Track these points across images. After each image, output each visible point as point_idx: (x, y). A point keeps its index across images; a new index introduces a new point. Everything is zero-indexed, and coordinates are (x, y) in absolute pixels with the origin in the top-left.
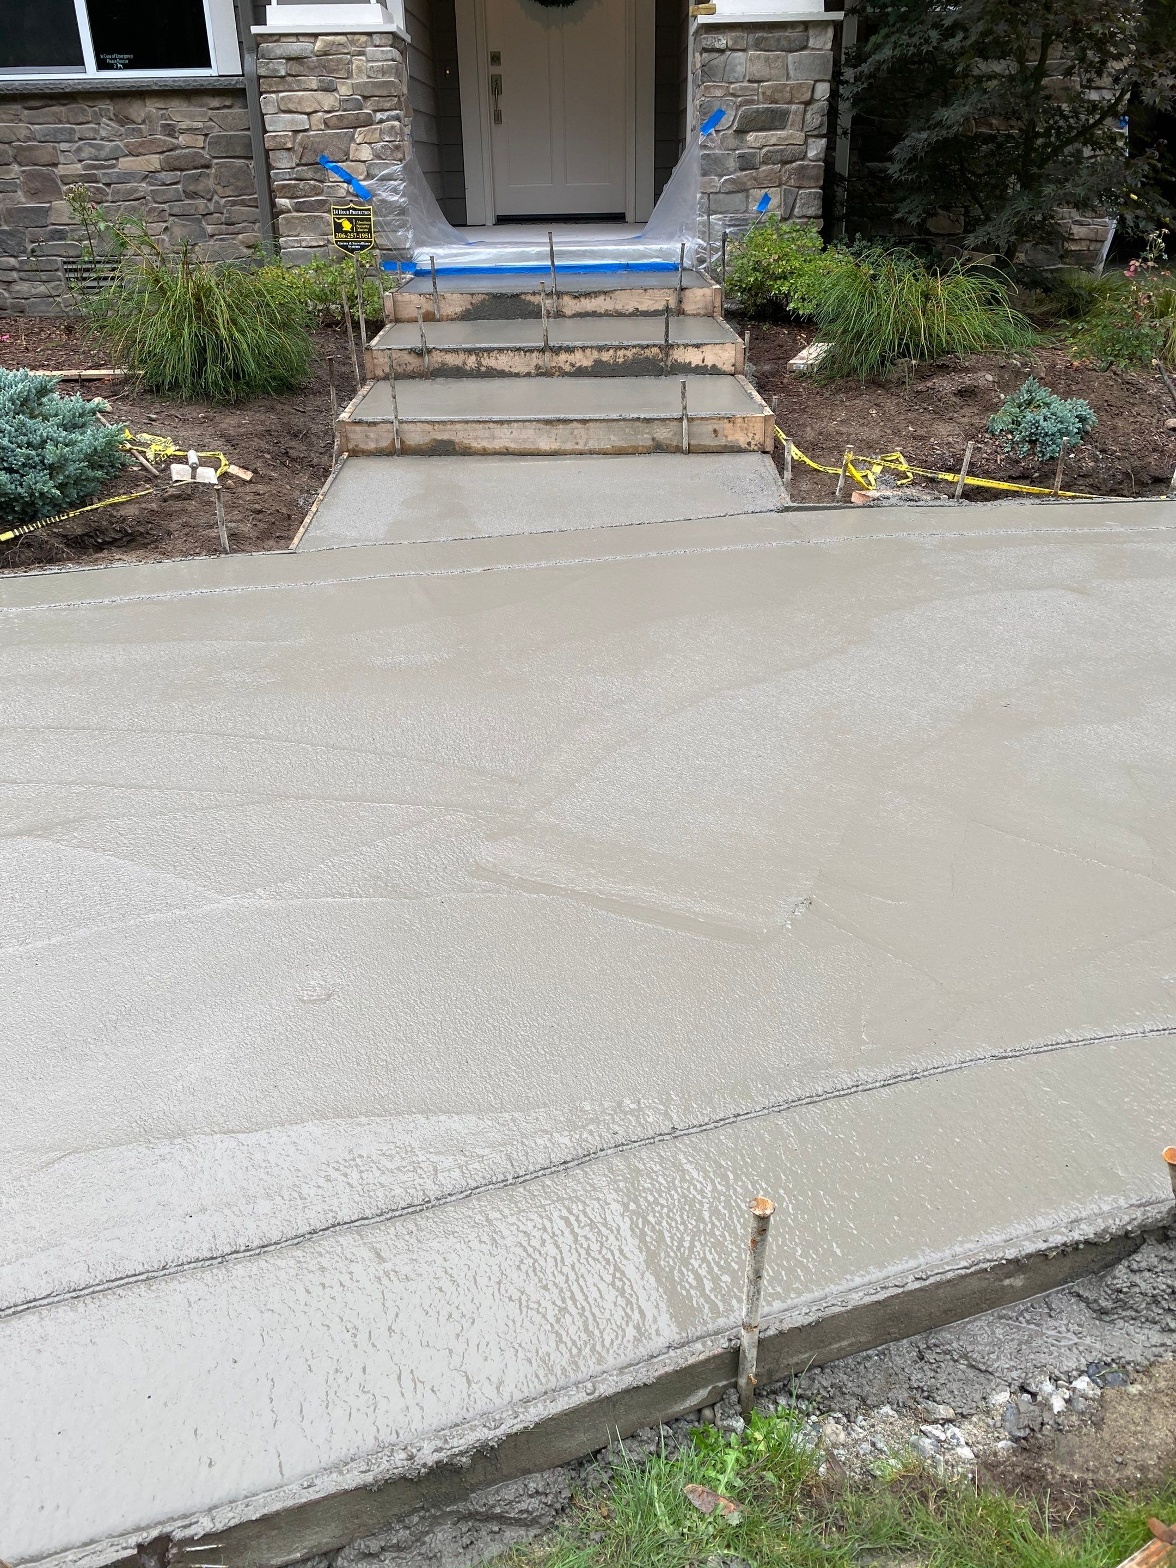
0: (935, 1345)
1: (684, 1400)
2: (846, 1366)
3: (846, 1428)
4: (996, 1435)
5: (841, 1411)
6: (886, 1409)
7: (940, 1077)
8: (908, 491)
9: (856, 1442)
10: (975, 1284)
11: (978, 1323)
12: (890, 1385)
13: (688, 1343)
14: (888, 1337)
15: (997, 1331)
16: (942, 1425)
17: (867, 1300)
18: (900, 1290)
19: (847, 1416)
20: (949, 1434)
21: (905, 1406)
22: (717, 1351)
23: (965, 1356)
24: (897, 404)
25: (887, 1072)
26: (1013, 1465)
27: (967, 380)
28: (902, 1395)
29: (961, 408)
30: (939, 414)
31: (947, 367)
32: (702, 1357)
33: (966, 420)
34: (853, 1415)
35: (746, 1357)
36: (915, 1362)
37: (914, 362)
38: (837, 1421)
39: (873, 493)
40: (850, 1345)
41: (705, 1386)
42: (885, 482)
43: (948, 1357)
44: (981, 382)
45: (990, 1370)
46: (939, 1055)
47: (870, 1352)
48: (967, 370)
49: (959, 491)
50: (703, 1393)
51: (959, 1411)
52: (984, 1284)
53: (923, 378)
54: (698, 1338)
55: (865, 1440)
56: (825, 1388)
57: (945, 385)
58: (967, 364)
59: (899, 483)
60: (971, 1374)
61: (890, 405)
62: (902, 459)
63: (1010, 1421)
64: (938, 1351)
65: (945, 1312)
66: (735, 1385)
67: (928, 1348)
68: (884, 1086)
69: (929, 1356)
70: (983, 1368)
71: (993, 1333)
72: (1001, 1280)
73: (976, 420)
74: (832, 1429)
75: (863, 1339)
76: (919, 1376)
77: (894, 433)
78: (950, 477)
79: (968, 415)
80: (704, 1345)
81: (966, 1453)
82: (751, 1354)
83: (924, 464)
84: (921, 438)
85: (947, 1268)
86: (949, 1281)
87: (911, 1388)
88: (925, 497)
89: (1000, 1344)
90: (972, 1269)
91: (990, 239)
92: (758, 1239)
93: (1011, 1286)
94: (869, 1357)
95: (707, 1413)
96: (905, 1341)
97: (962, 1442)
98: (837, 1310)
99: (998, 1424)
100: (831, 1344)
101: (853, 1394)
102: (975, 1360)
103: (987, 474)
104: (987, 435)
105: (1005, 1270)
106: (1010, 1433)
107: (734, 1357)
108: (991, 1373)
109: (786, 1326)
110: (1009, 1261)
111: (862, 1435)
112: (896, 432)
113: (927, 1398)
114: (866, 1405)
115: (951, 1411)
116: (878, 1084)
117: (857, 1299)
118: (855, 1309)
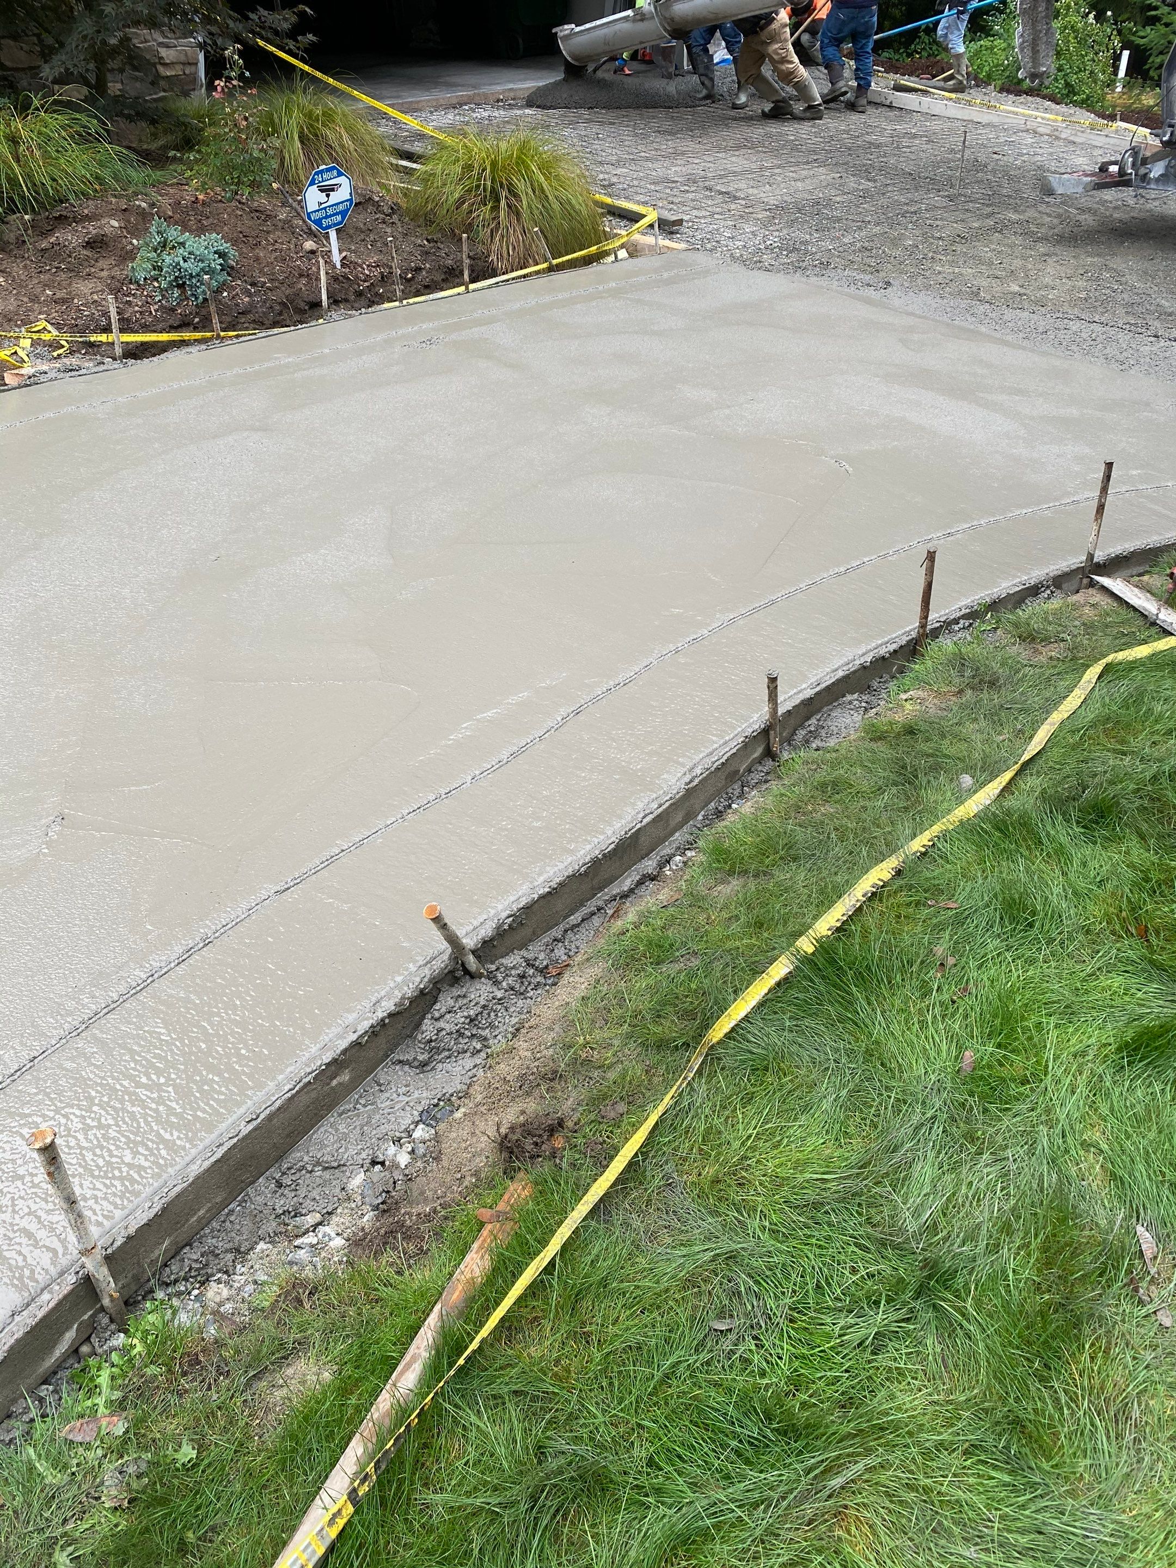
0: (289, 1169)
1: (51, 1353)
2: (212, 1231)
3: (227, 1283)
4: (360, 1212)
5: (219, 1271)
6: (262, 1246)
7: (230, 932)
8: (66, 361)
9: (239, 1289)
10: (305, 1099)
11: (322, 1129)
12: (258, 1225)
13: (33, 1300)
14: (243, 1184)
15: (340, 1127)
16: (314, 1231)
17: (207, 1164)
18: (235, 1140)
19: (226, 1272)
20: (320, 1236)
21: (276, 1234)
22: (66, 1289)
23: (318, 1163)
24: (25, 267)
25: (179, 950)
26: (378, 1230)
27: (92, 229)
28: (271, 1226)
29: (96, 261)
30: (75, 271)
31: (66, 217)
32: (52, 1305)
33: (104, 274)
34: (231, 1269)
35: (97, 1280)
36: (275, 1192)
37: (27, 217)
38: (219, 1281)
39: (27, 370)
40: (207, 1212)
41: (68, 1328)
42: (38, 356)
43: (304, 1172)
44: (107, 230)
45: (342, 1163)
46: (225, 912)
47: (231, 1207)
48: (88, 218)
49: (118, 351)
50: (70, 1335)
51: (325, 1211)
52: (314, 1095)
53: (45, 234)
54: (42, 1290)
55: (247, 1282)
56: (196, 1261)
57: (70, 237)
58: (86, 211)
59: (55, 354)
60: (327, 1175)
61: (18, 270)
62: (49, 327)
63: (369, 1195)
64: (293, 1171)
65: (288, 1136)
66: (102, 1309)
67: (284, 1174)
68: (179, 963)
69: (287, 1180)
70: (336, 1164)
71: (337, 1130)
72: (328, 1084)
73: (116, 272)
74: (216, 1292)
75: (218, 1199)
76: (282, 1202)
77: (32, 300)
78: (103, 338)
79: (105, 267)
80: (51, 1292)
81: (339, 1242)
82: (102, 1275)
83: (74, 329)
84: (64, 301)
85: (274, 1099)
86: (279, 1109)
87: (278, 1216)
88: (87, 364)
89: (345, 1137)
90: (297, 1088)
91: (67, 69)
92: (52, 1169)
93: (340, 1084)
94: (232, 1211)
95: (85, 1349)
96: (260, 1180)
97: (333, 1235)
98: (178, 1189)
99: (360, 1203)
100: (187, 1220)
101: (227, 1251)
102: (327, 1162)
103: (146, 328)
104: (132, 287)
105: (329, 1074)
106: (371, 1205)
107: (87, 1286)
108: (344, 1165)
109: (132, 1230)
110: (328, 1065)
111: (242, 1282)
112: (34, 299)
113: (295, 1216)
114: (240, 1253)
115: (318, 1215)
116: (172, 965)
117: (195, 1169)
118: (198, 1178)
